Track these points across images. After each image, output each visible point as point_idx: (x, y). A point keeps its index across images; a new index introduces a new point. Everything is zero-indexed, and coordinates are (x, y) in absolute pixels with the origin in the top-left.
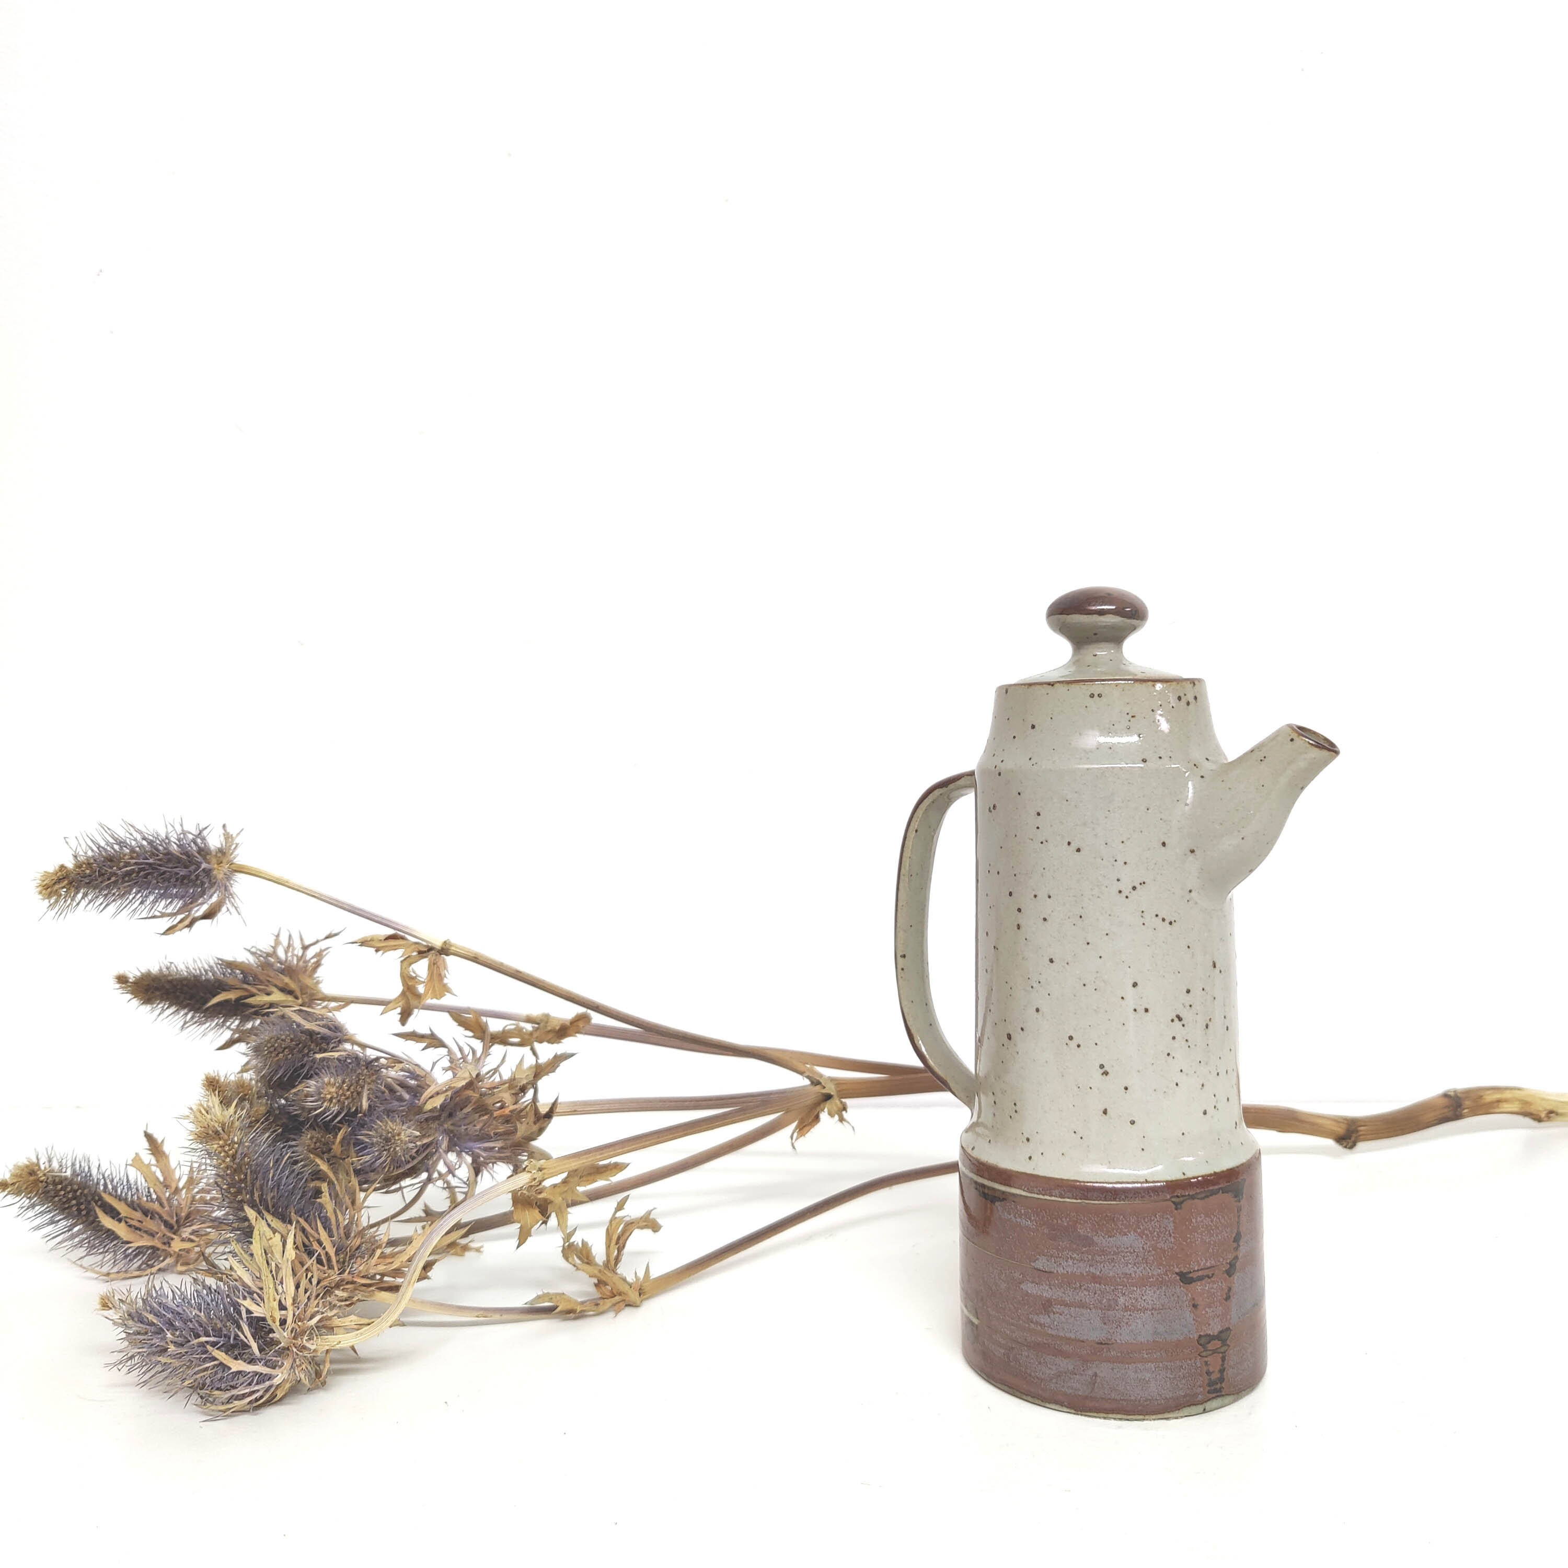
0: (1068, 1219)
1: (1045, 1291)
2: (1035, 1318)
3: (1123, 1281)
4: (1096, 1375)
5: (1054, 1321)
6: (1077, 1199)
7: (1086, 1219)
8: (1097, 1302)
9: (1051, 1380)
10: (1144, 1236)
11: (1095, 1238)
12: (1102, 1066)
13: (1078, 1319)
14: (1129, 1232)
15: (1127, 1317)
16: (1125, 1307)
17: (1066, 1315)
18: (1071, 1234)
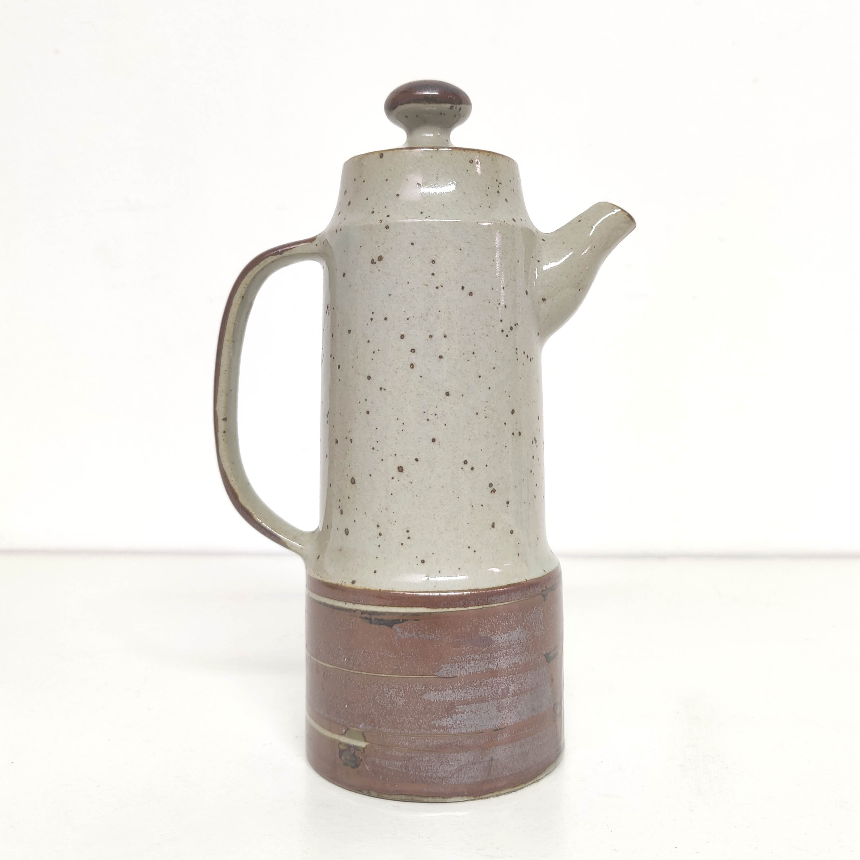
0: (471, 625)
1: (449, 695)
2: (437, 723)
3: (513, 670)
4: (492, 759)
5: (456, 721)
6: (479, 606)
7: (486, 622)
8: (494, 693)
9: (453, 775)
10: (527, 628)
11: (493, 638)
12: (491, 485)
13: (478, 713)
14: (517, 626)
15: (515, 701)
16: (514, 692)
17: (468, 712)
18: (473, 638)
